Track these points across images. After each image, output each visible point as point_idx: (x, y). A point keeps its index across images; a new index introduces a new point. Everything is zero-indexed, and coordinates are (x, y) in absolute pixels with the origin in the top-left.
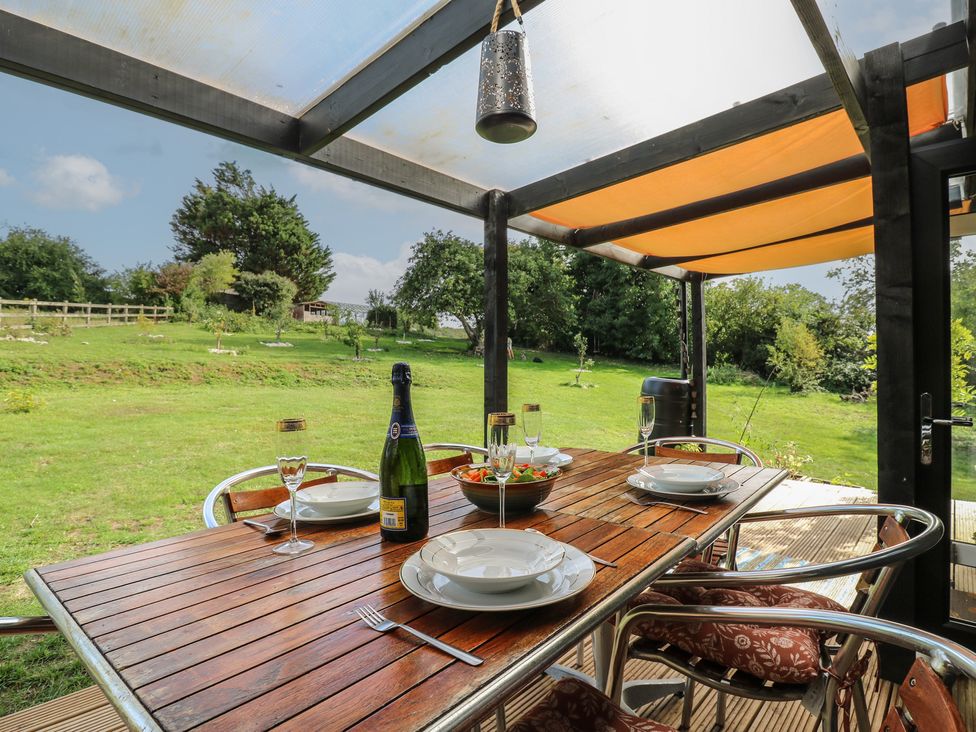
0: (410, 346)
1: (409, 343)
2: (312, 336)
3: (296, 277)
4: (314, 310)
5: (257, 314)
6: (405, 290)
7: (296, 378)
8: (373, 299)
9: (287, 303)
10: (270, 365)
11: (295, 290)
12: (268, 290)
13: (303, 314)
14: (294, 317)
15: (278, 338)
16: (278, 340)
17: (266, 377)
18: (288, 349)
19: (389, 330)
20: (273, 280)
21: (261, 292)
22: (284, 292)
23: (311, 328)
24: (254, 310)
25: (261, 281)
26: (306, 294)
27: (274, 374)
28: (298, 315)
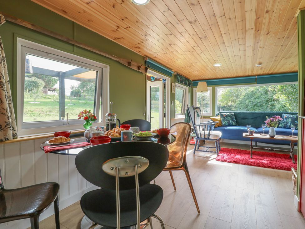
0: (84, 103)
1: (84, 102)
2: (49, 100)
3: (45, 79)
4: (51, 91)
5: (29, 92)
6: (81, 85)
7: (38, 114)
8: (72, 87)
9: (41, 89)
10: (30, 110)
11: (44, 84)
12: (33, 84)
13: (47, 92)
14: (44, 93)
15: (35, 100)
16: (35, 101)
17: (27, 114)
18: (38, 105)
19: (78, 98)
20: (35, 80)
21: (30, 84)
22: (40, 84)
23: (49, 97)
24: (28, 91)
25: (30, 80)
26: (49, 85)
27: (31, 113)
28: (45, 92)
